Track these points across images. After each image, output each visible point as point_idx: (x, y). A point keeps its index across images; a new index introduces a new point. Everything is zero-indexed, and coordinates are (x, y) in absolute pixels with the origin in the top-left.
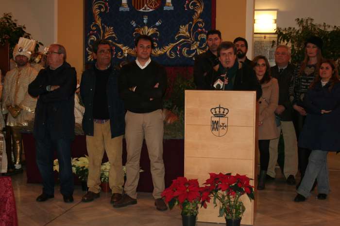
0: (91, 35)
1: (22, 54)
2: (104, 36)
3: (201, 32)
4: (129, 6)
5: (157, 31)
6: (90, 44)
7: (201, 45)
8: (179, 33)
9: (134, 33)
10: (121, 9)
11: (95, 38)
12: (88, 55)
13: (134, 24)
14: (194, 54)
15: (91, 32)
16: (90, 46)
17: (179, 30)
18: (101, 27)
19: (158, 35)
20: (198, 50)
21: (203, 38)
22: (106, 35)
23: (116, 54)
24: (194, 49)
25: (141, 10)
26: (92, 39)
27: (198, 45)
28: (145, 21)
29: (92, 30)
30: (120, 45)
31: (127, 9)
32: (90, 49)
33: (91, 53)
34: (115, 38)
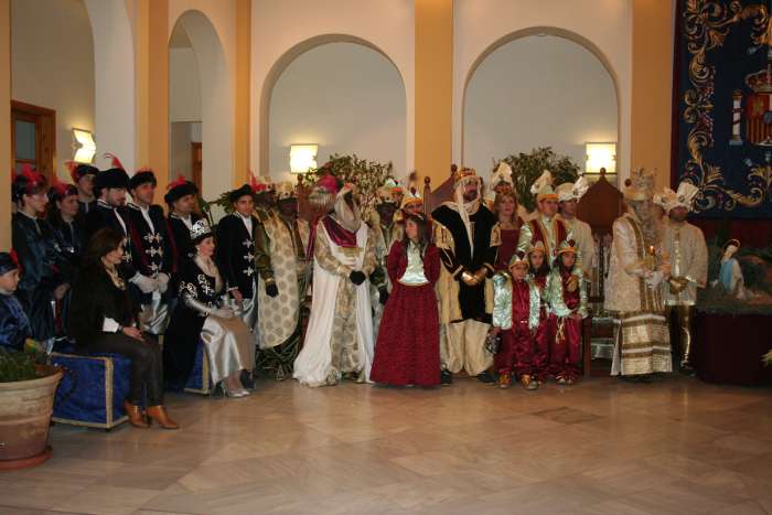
0: (685, 177)
1: (683, 205)
2: (705, 181)
4: (743, 139)
9: (749, 175)
10: (732, 142)
13: (749, 163)
15: (686, 174)
18: (701, 167)
22: (708, 178)
23: (724, 205)
25: (762, 144)
28: (767, 159)
29: (685, 170)
30: (728, 192)
31: (739, 142)
34: (723, 182)
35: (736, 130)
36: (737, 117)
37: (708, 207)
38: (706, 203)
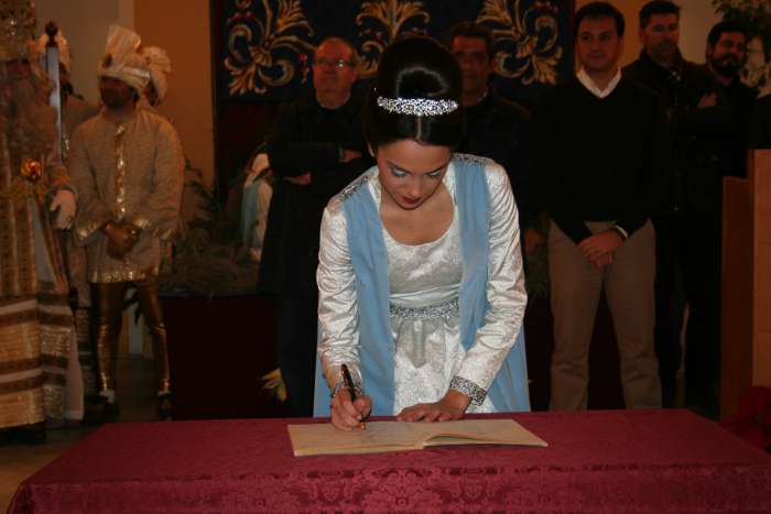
0: (236, 22)
2: (274, 26)
3: (544, 11)
5: (421, 9)
6: (236, 47)
7: (541, 45)
8: (484, 14)
9: (359, 17)
11: (249, 32)
12: (231, 79)
14: (525, 68)
15: (237, 15)
16: (236, 53)
17: (484, 6)
19: (427, 21)
20: (534, 59)
21: (546, 25)
22: (280, 22)
24: (525, 54)
26: (241, 33)
27: (535, 45)
29: (237, 10)
32: (235, 63)
33: (239, 72)
34: (307, 31)
37: (283, 79)
38: (276, 72)
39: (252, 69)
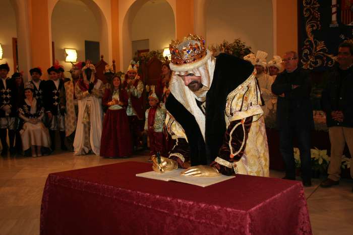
0: (304, 49)
2: (316, 49)
4: (338, 23)
6: (304, 56)
10: (331, 26)
11: (308, 51)
12: (303, 65)
13: (343, 37)
15: (305, 47)
16: (304, 58)
18: (313, 42)
22: (318, 48)
23: (327, 63)
25: (350, 25)
26: (306, 52)
29: (305, 45)
30: (330, 56)
31: (336, 25)
32: (304, 61)
33: (305, 63)
34: (326, 50)
35: (334, 18)
36: (334, 10)
37: (318, 65)
38: (316, 63)
39: (309, 62)
